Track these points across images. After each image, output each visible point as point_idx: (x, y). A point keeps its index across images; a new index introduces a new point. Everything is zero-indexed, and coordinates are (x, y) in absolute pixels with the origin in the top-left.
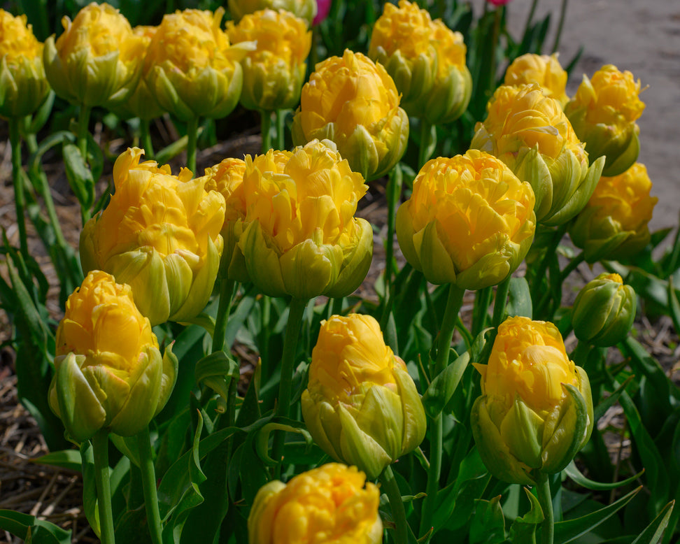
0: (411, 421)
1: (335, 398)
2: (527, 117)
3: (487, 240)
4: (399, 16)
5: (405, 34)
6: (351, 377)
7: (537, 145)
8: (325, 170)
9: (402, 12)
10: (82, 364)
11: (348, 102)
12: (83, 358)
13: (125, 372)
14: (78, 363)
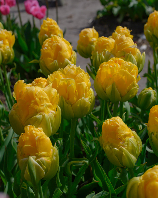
0: (140, 146)
1: (118, 146)
2: (125, 44)
3: (131, 85)
4: (49, 23)
5: (53, 29)
6: (121, 137)
7: (130, 52)
8: (81, 73)
9: (49, 22)
10: (35, 159)
11: (60, 52)
12: (35, 157)
13: (49, 158)
14: (34, 159)
